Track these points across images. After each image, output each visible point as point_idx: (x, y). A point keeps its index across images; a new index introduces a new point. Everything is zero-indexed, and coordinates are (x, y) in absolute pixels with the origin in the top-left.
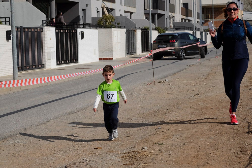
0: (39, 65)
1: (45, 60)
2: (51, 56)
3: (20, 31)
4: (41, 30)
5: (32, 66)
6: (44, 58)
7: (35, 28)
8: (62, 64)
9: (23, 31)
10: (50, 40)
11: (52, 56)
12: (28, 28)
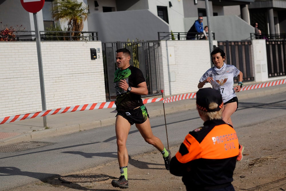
0: (249, 78)
1: (255, 73)
2: (261, 68)
3: (226, 45)
4: (249, 43)
5: (247, 78)
6: (253, 71)
7: (243, 42)
8: (274, 76)
9: (230, 45)
10: (260, 52)
11: (263, 68)
12: (235, 42)
